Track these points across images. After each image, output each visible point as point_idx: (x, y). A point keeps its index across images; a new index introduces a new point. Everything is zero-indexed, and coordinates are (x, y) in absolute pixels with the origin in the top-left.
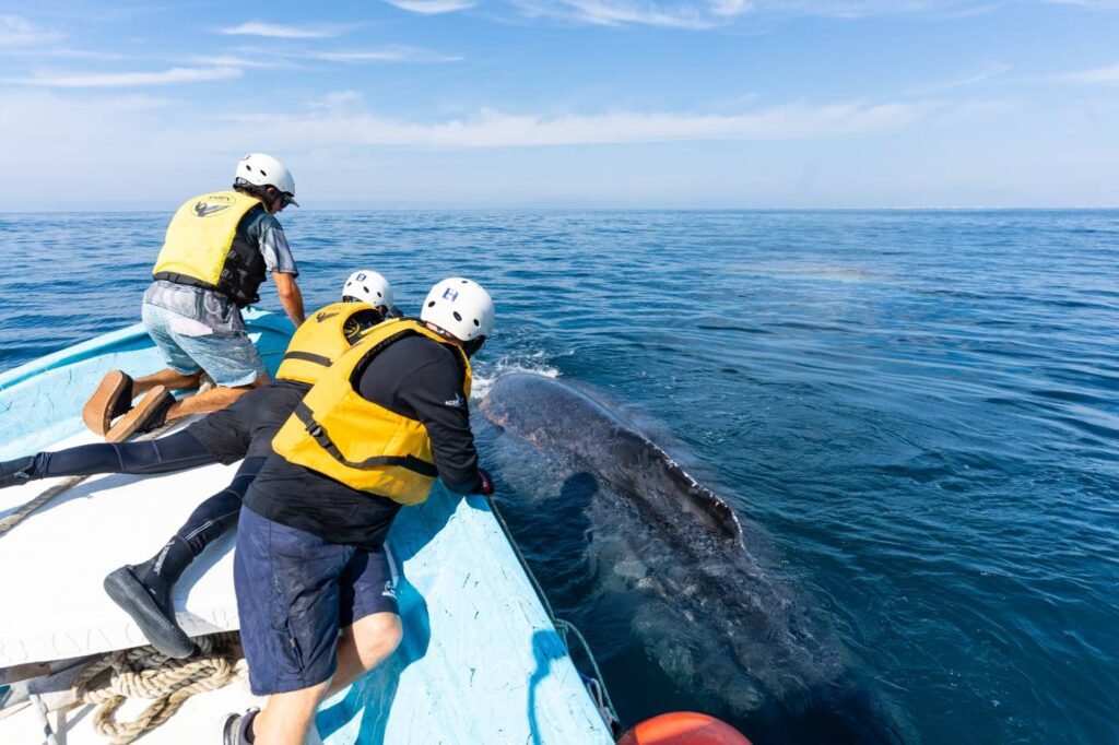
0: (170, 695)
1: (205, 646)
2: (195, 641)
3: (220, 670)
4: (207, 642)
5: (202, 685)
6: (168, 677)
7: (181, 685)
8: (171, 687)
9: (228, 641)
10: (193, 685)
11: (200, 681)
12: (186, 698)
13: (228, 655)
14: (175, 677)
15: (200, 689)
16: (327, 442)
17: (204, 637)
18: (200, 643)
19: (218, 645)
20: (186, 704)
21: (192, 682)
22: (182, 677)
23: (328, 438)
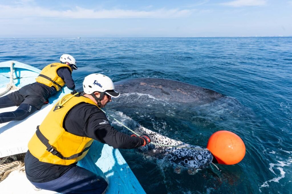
0: (5, 172)
1: (15, 158)
2: (11, 157)
3: (20, 165)
4: (15, 157)
5: (14, 169)
6: (3, 168)
7: (8, 169)
8: (5, 170)
9: (22, 157)
10: (12, 169)
11: (14, 168)
12: (10, 172)
13: (22, 160)
14: (6, 167)
15: (14, 170)
16: (56, 153)
17: (14, 156)
18: (13, 158)
19: (19, 158)
20: (10, 174)
21: (11, 168)
22: (8, 167)
23: (57, 151)
